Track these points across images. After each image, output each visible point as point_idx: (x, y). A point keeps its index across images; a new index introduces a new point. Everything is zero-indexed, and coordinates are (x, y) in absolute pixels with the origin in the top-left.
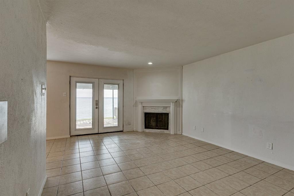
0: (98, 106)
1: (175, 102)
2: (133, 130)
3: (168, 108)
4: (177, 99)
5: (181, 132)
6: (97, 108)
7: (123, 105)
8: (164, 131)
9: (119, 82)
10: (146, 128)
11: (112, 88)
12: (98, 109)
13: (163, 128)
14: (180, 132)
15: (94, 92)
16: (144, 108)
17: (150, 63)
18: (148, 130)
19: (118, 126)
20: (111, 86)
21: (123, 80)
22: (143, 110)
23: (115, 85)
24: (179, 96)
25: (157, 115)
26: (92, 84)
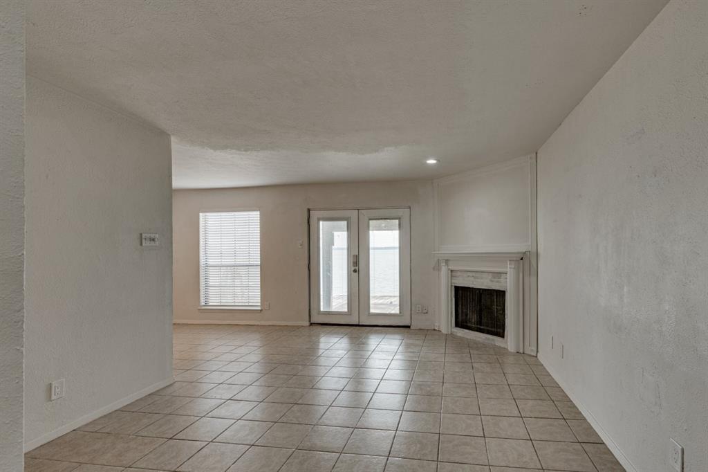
0: (357, 268)
1: (519, 259)
2: (433, 328)
3: (503, 276)
4: (524, 251)
5: (535, 349)
6: (355, 271)
7: (411, 266)
8: (493, 340)
9: (400, 212)
10: (457, 325)
11: (385, 227)
12: (357, 274)
13: (493, 329)
14: (532, 350)
15: (349, 237)
16: (454, 274)
17: (432, 162)
18: (461, 333)
19: (400, 313)
20: (383, 223)
21: (410, 208)
22: (451, 279)
23: (394, 221)
24: (530, 243)
25: (481, 295)
26: (345, 223)
